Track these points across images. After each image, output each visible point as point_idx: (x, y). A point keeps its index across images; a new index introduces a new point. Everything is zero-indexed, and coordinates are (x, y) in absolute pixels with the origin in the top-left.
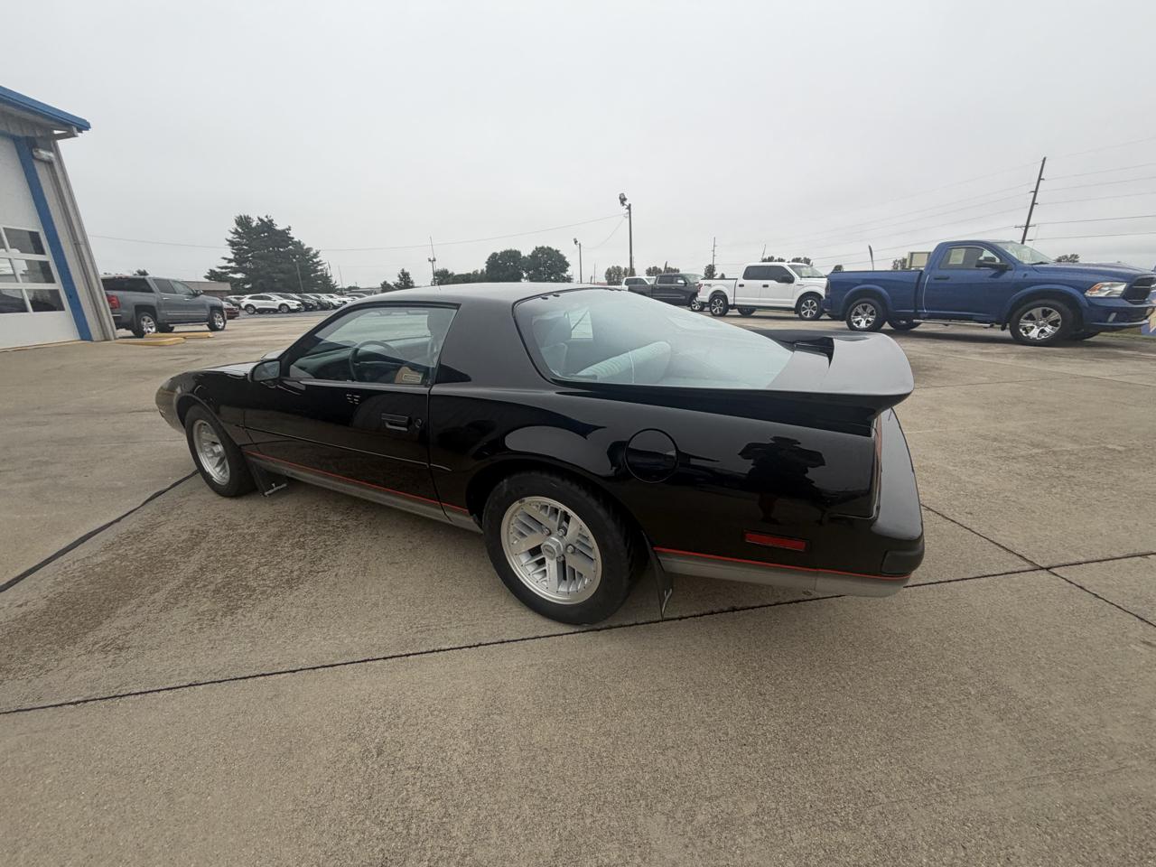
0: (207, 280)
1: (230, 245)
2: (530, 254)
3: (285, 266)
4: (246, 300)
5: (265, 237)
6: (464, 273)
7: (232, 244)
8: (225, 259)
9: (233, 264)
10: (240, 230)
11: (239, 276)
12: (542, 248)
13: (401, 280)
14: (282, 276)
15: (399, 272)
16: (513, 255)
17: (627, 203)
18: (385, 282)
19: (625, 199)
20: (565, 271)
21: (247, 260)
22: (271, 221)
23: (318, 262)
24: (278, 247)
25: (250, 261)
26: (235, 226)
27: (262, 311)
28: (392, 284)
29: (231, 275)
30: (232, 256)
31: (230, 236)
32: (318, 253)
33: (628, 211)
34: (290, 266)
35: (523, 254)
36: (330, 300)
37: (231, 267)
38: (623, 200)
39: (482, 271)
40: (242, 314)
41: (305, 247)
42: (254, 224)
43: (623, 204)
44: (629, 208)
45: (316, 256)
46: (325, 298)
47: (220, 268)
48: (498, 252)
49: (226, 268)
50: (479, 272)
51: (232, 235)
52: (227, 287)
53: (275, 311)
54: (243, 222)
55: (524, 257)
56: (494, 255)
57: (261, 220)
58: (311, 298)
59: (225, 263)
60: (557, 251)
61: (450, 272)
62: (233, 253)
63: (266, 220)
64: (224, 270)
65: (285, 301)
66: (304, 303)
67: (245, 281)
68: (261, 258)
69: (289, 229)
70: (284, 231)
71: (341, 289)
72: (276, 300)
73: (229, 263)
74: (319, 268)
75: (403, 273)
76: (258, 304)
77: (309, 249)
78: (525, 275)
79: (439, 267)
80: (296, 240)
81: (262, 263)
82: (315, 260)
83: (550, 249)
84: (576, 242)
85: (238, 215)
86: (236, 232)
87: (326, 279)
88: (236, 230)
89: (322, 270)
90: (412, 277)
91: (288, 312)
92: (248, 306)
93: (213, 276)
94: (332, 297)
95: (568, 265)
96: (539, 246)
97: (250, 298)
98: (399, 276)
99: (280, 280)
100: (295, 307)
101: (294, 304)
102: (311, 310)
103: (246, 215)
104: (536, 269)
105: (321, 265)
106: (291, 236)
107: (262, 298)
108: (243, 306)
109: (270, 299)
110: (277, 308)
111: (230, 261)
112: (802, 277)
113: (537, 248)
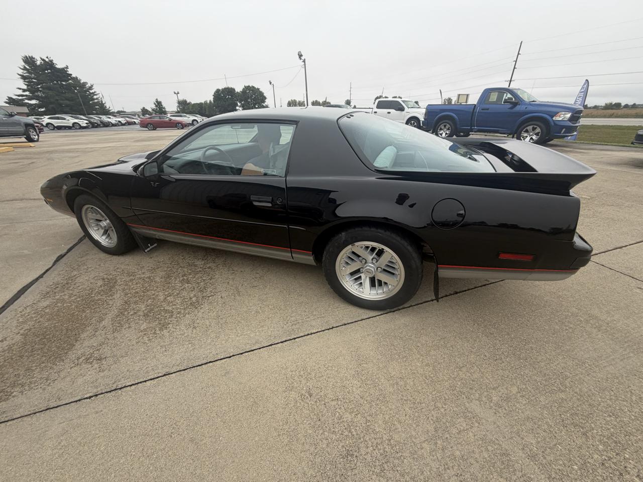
0: (7, 105)
1: (22, 78)
2: (241, 90)
3: (68, 95)
4: (46, 120)
5: (49, 73)
6: (198, 102)
7: (23, 77)
8: (20, 89)
9: (27, 93)
10: (28, 67)
11: (34, 102)
12: (249, 86)
13: (156, 106)
14: (68, 102)
15: (155, 101)
16: (230, 91)
17: (303, 58)
18: (144, 108)
19: (301, 55)
20: (264, 102)
21: (38, 90)
22: (51, 61)
23: (93, 93)
24: (61, 81)
25: (40, 91)
26: (23, 64)
27: (60, 128)
28: (150, 110)
29: (26, 101)
30: (25, 87)
31: (21, 72)
32: (92, 86)
33: (303, 63)
34: (73, 95)
35: (236, 91)
36: (109, 120)
37: (26, 96)
38: (300, 56)
39: (210, 102)
40: (45, 129)
41: (82, 82)
42: (38, 63)
43: (301, 59)
44: (304, 61)
45: (91, 88)
46: (105, 118)
47: (16, 95)
48: (220, 88)
49: (22, 96)
50: (208, 102)
51: (22, 71)
52: (25, 110)
53: (69, 128)
54: (29, 61)
55: (238, 92)
56: (218, 91)
57: (43, 60)
58: (95, 118)
59: (20, 92)
60: (258, 89)
61: (188, 102)
62: (26, 84)
63: (47, 60)
64: (20, 98)
65: (76, 121)
66: (90, 122)
67: (40, 106)
68: (49, 88)
69: (67, 67)
70: (63, 69)
71: (114, 112)
72: (70, 120)
73: (23, 92)
74: (95, 97)
75: (157, 101)
76: (56, 122)
77: (85, 84)
78: (239, 104)
79: (181, 98)
80: (74, 76)
81: (51, 93)
82: (91, 91)
83: (253, 87)
84: (271, 83)
85: (23, 55)
86: (25, 69)
87: (102, 105)
88: (25, 67)
89: (97, 99)
90: (164, 104)
91: (80, 129)
92: (48, 124)
93: (11, 101)
94: (110, 118)
95: (265, 98)
96: (247, 85)
97: (49, 118)
98: (155, 104)
99: (67, 106)
100: (85, 125)
101: (83, 123)
102: (96, 127)
103: (30, 55)
104: (246, 100)
105: (96, 95)
106: (70, 73)
107: (58, 118)
108: (44, 124)
109: (64, 119)
110: (71, 125)
111: (24, 91)
112: (408, 108)
113: (245, 87)
